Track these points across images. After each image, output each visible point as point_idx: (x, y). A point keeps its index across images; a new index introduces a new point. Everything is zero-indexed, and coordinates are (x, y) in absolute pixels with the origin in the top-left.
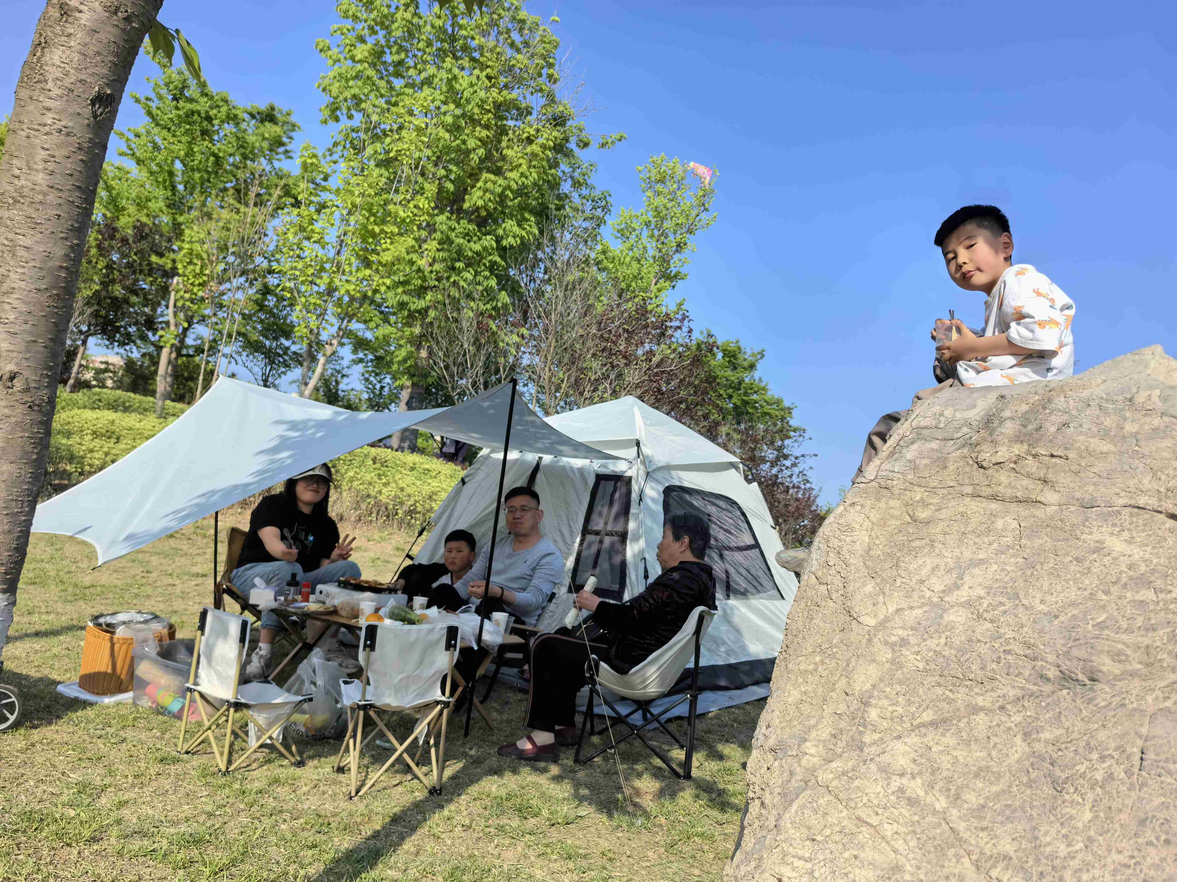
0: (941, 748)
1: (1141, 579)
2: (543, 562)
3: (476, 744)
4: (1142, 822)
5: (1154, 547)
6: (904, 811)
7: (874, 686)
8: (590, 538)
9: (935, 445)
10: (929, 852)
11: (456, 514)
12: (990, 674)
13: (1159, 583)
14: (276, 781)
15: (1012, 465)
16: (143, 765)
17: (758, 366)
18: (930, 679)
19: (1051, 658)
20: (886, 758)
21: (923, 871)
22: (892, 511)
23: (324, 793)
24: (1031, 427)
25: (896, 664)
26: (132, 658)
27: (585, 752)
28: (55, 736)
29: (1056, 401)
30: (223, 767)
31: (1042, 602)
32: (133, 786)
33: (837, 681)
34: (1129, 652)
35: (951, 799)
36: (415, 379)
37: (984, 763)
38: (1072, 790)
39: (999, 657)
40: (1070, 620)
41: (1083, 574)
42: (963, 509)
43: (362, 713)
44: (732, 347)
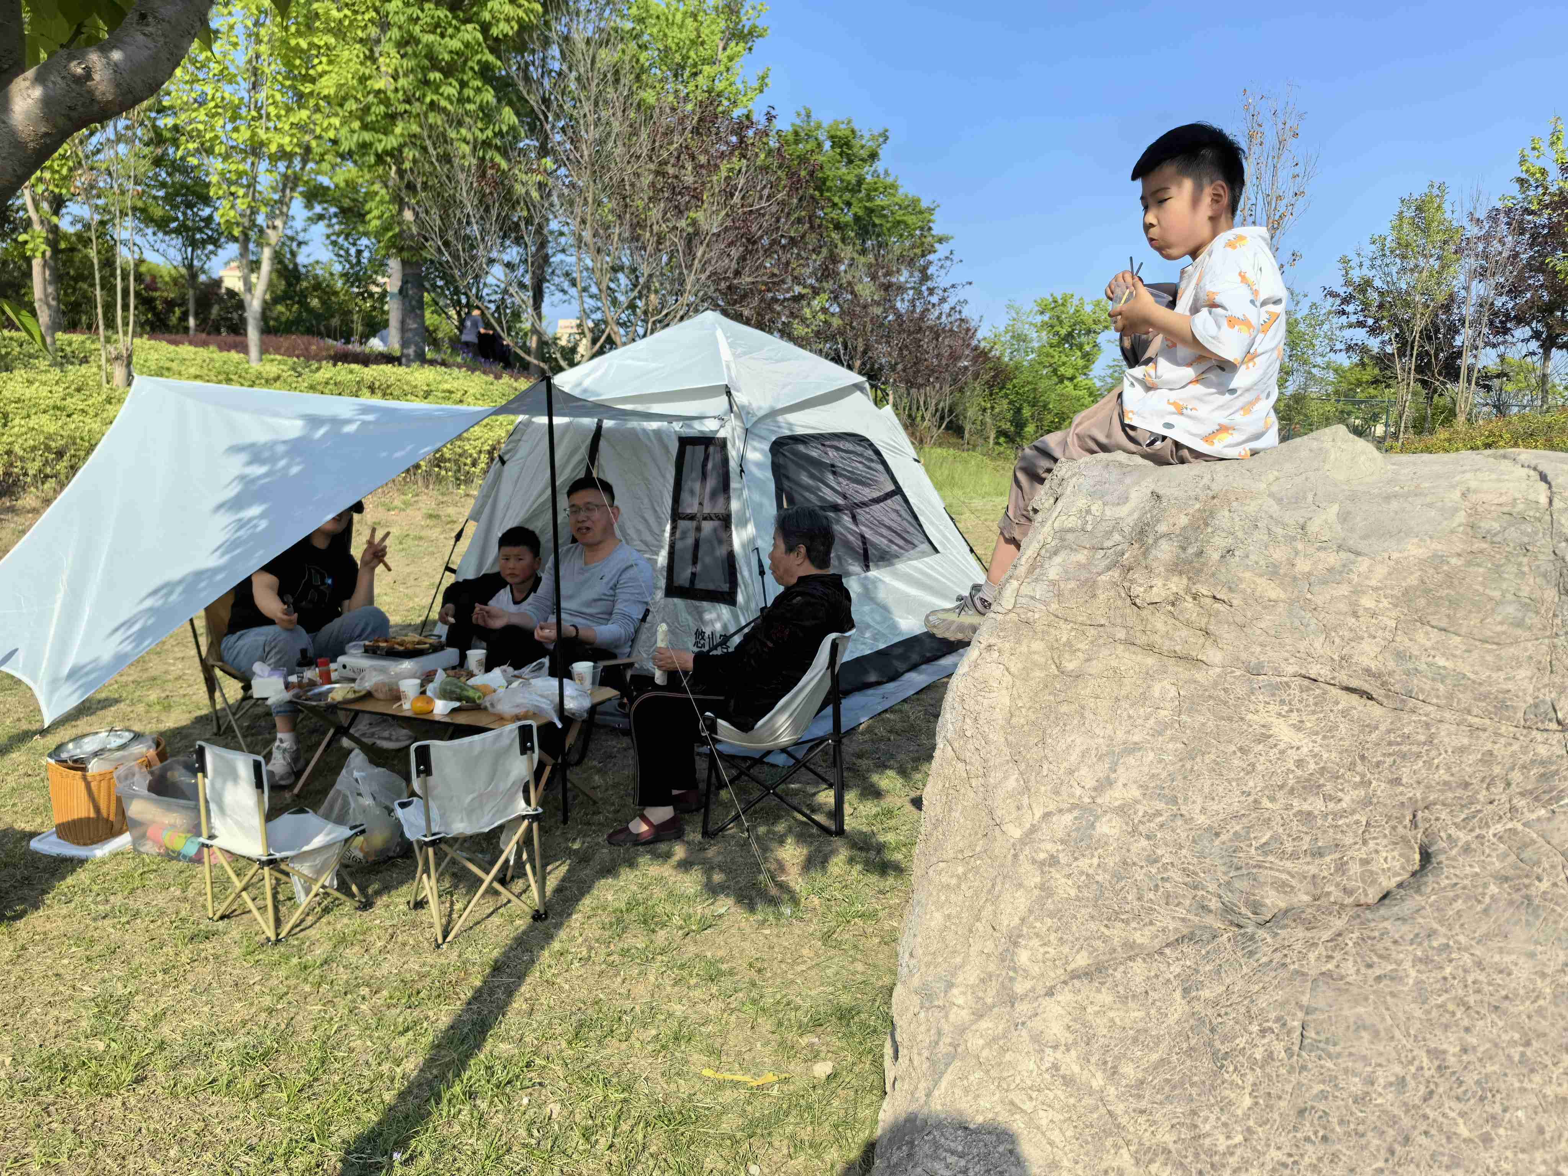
0: (1097, 1008)
1: (1308, 780)
2: (625, 576)
3: (579, 832)
4: (1301, 1112)
5: (1324, 738)
6: (1059, 1093)
7: (1023, 920)
8: (683, 524)
9: (1081, 557)
10: (1087, 1143)
11: (501, 505)
12: (1147, 905)
13: (1329, 787)
14: (342, 940)
15: (1170, 608)
16: (169, 950)
17: (881, 153)
18: (1083, 911)
19: (1212, 887)
20: (1036, 1024)
21: (1081, 1165)
22: (1036, 657)
23: (404, 945)
24: (1191, 551)
25: (1046, 889)
26: (119, 800)
27: (716, 813)
28: (48, 926)
29: (1219, 516)
30: (271, 934)
31: (1203, 810)
32: (166, 986)
33: (983, 907)
34: (1294, 882)
35: (1109, 1073)
36: (405, 254)
37: (1141, 1025)
38: (1231, 1069)
39: (1157, 886)
40: (1231, 840)
41: (1248, 773)
42: (1114, 663)
43: (431, 851)
44: (843, 131)
